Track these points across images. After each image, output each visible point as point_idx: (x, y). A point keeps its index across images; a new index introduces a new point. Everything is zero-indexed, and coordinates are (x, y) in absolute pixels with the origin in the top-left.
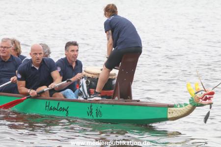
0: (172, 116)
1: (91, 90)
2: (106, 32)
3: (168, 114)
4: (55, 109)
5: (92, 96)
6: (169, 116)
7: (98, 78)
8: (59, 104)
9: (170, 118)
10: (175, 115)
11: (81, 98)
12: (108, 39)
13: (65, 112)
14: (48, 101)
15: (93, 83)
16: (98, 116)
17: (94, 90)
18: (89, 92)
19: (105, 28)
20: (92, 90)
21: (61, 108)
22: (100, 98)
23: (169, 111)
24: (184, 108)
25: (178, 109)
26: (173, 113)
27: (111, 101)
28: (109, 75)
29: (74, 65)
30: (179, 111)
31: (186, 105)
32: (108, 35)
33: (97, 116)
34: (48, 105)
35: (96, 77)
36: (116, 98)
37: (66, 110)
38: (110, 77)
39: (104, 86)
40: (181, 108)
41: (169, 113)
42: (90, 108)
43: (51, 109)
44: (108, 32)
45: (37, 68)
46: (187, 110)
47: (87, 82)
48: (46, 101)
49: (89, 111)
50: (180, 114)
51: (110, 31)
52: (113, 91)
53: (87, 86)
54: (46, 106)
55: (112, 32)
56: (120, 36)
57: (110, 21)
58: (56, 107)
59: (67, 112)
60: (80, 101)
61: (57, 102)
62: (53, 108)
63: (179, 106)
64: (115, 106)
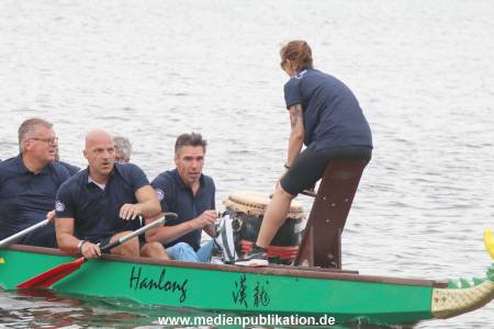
0: (441, 308)
1: (244, 242)
2: (288, 108)
3: (433, 302)
4: (152, 284)
5: (246, 257)
6: (435, 308)
7: (261, 217)
8: (164, 272)
9: (437, 312)
10: (450, 305)
11: (217, 261)
12: (293, 125)
13: (178, 293)
14: (137, 267)
15: (249, 226)
16: (260, 304)
17: (250, 243)
18: (239, 249)
19: (286, 97)
20: (246, 243)
21: (169, 283)
22: (265, 262)
23: (435, 295)
24: (473, 289)
25: (457, 291)
26: (444, 299)
27: (292, 269)
28: (288, 209)
29: (195, 188)
30: (461, 296)
31: (478, 282)
32: (293, 114)
33: (256, 303)
34: (136, 275)
35: (257, 212)
36: (305, 264)
37: (182, 289)
38: (290, 215)
39: (276, 237)
40: (467, 290)
41: (437, 300)
42: (239, 284)
43: (143, 285)
44: (293, 109)
45: (102, 187)
46: (481, 295)
47: (235, 225)
48: (131, 266)
49: (237, 290)
50: (462, 304)
51: (299, 107)
52: (297, 248)
53: (235, 234)
54: (132, 279)
55: (304, 108)
56: (322, 119)
57: (301, 83)
58: (156, 281)
59: (184, 292)
60: (216, 268)
61: (160, 270)
62: (148, 282)
63: (459, 284)
64: (301, 280)
